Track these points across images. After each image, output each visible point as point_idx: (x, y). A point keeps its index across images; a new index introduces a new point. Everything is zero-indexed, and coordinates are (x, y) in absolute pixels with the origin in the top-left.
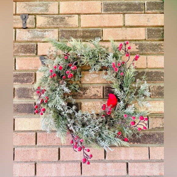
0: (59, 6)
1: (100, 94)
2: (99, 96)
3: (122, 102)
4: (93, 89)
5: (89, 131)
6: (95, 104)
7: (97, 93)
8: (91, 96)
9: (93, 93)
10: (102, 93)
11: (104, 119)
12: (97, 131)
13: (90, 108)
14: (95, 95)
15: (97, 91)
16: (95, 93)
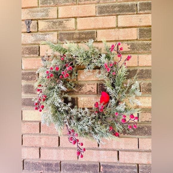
0: (58, 11)
1: (94, 90)
2: (93, 92)
3: (113, 100)
4: (88, 86)
5: (83, 126)
6: (89, 99)
7: (92, 89)
8: (86, 92)
9: (88, 89)
10: (96, 89)
11: (97, 115)
12: (90, 126)
13: (85, 103)
14: (90, 91)
15: (92, 88)
16: (90, 89)
